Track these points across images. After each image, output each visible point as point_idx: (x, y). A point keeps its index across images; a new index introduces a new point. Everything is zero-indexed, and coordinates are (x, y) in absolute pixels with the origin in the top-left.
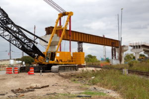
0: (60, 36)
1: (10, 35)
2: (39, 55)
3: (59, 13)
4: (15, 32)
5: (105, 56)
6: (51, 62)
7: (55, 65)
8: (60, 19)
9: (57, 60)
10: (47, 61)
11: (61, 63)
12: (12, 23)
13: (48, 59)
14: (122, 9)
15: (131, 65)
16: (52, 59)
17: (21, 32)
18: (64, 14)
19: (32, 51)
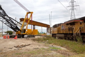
0: (27, 23)
2: (18, 30)
3: (27, 12)
5: (42, 31)
6: (24, 33)
7: (25, 35)
8: (27, 15)
9: (26, 33)
10: (22, 33)
11: (28, 34)
12: (7, 16)
17: (11, 20)
18: (29, 13)
19: (15, 29)
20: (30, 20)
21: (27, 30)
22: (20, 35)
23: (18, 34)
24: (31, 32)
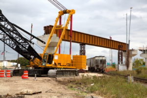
0: (60, 37)
1: (3, 33)
2: (35, 57)
3: (60, 11)
4: (9, 30)
5: (111, 60)
6: (48, 65)
7: (53, 68)
9: (55, 63)
10: (44, 64)
11: (59, 66)
12: (6, 20)
13: (45, 62)
14: (131, 8)
15: (139, 72)
16: (50, 62)
17: (16, 30)
18: (65, 12)
19: (27, 53)
21: (56, 58)
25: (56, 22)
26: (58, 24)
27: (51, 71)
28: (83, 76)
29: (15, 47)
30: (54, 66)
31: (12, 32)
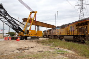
0: (31, 23)
2: (21, 32)
3: (30, 12)
6: (27, 35)
7: (29, 36)
8: (31, 15)
10: (25, 35)
11: (31, 35)
12: (9, 15)
13: (26, 33)
16: (28, 34)
18: (33, 12)
19: (17, 30)
20: (34, 21)
21: (30, 32)
22: (23, 36)
23: (20, 35)
24: (35, 34)
25: (29, 16)
26: (30, 17)
27: (28, 38)
28: (43, 39)
29: (12, 27)
30: (29, 35)
31: (11, 20)
